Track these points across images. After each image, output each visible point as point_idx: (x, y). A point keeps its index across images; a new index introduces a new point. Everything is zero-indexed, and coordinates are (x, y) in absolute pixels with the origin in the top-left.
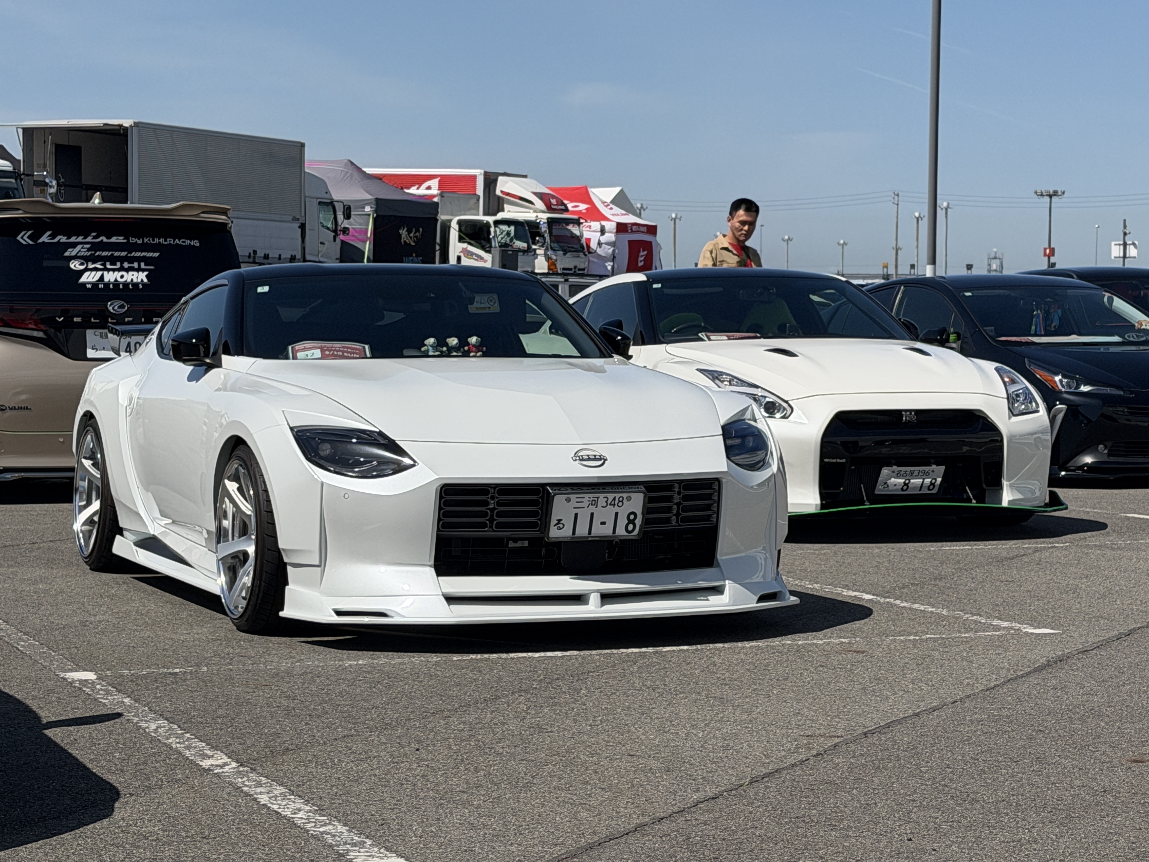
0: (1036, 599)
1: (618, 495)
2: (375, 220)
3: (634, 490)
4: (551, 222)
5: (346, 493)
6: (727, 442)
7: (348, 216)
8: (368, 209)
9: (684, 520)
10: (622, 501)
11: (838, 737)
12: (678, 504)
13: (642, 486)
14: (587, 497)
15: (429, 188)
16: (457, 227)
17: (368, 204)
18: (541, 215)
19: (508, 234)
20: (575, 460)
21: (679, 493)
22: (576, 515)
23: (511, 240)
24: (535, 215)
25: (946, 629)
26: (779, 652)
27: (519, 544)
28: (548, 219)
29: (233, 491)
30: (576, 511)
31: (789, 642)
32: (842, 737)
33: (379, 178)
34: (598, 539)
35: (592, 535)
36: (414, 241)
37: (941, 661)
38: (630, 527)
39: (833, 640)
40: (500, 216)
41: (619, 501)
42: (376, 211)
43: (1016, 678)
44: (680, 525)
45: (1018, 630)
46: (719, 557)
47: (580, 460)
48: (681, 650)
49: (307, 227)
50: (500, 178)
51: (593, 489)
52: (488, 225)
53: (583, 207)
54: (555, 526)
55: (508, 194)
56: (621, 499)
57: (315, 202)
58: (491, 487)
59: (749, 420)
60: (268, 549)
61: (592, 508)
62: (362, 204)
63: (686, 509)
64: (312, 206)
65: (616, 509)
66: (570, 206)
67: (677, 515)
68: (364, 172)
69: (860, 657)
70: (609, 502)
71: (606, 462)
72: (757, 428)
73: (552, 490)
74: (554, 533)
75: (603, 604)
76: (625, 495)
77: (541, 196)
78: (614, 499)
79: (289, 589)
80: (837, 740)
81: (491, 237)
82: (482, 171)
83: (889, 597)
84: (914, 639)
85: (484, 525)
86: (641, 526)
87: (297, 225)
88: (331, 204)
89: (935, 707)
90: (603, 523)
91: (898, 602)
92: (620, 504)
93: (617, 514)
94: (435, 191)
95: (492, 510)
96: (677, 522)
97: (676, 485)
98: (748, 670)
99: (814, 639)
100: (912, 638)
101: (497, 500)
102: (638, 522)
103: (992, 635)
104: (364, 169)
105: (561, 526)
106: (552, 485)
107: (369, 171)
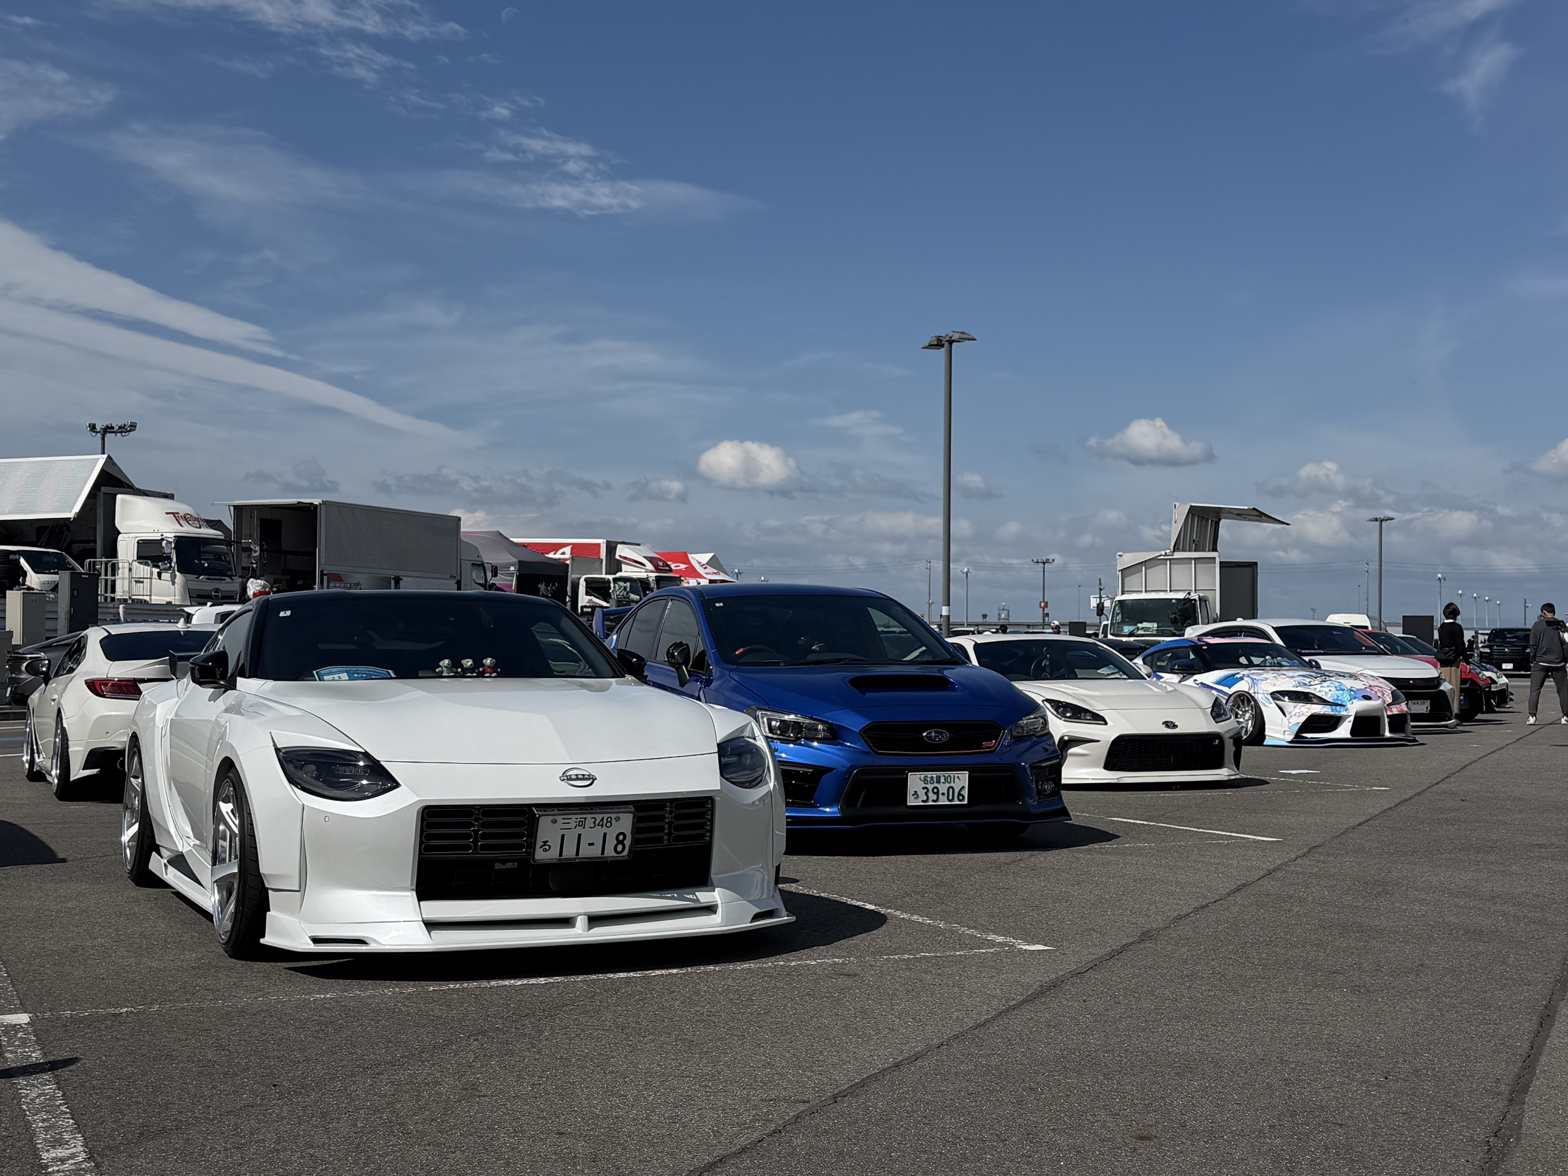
0: (1031, 908)
1: (606, 816)
2: (518, 577)
3: (623, 810)
4: (658, 579)
5: (327, 816)
6: (722, 760)
7: (495, 574)
8: (512, 568)
9: (678, 839)
10: (610, 822)
11: (804, 1102)
12: (670, 823)
13: (631, 806)
14: (574, 819)
15: (563, 553)
16: (584, 584)
17: (512, 565)
18: (651, 574)
19: (625, 588)
20: (563, 780)
21: (671, 812)
22: (563, 836)
23: (627, 594)
24: (646, 574)
25: (941, 946)
26: (768, 977)
27: (509, 865)
28: (656, 577)
29: (227, 812)
30: (563, 832)
31: (782, 963)
32: (808, 1102)
33: (524, 545)
34: (586, 860)
35: (580, 856)
36: (551, 594)
37: (932, 987)
38: (620, 848)
39: (826, 961)
40: (619, 575)
41: (608, 822)
42: (519, 571)
43: (1008, 1010)
44: (672, 845)
45: (1012, 945)
46: (712, 876)
47: (568, 779)
48: (670, 974)
49: (462, 583)
50: (619, 546)
51: (580, 810)
52: (608, 581)
53: (683, 566)
54: (541, 847)
55: (625, 558)
56: (609, 820)
57: (469, 563)
58: (476, 809)
59: (748, 737)
60: (251, 874)
61: (579, 830)
62: (508, 566)
63: (678, 828)
64: (467, 566)
65: (605, 830)
66: (673, 566)
67: (669, 834)
68: (512, 541)
69: (849, 982)
70: (597, 823)
71: (595, 781)
72: (755, 745)
73: (537, 811)
74: (540, 855)
75: (590, 927)
76: (613, 816)
77: (651, 560)
78: (602, 819)
79: (270, 915)
80: (802, 1107)
81: (611, 591)
82: (605, 541)
83: (890, 908)
84: (908, 958)
85: (468, 847)
86: (631, 846)
87: (454, 582)
88: (482, 566)
89: (919, 1052)
90: (591, 844)
91: (898, 913)
92: (609, 824)
93: (605, 834)
94: (567, 556)
95: (476, 832)
96: (669, 841)
97: (668, 804)
98: (731, 1000)
99: (808, 959)
100: (906, 956)
101: (481, 822)
102: (628, 842)
103: (987, 953)
104: (511, 539)
105: (547, 847)
106: (538, 806)
107: (515, 540)
